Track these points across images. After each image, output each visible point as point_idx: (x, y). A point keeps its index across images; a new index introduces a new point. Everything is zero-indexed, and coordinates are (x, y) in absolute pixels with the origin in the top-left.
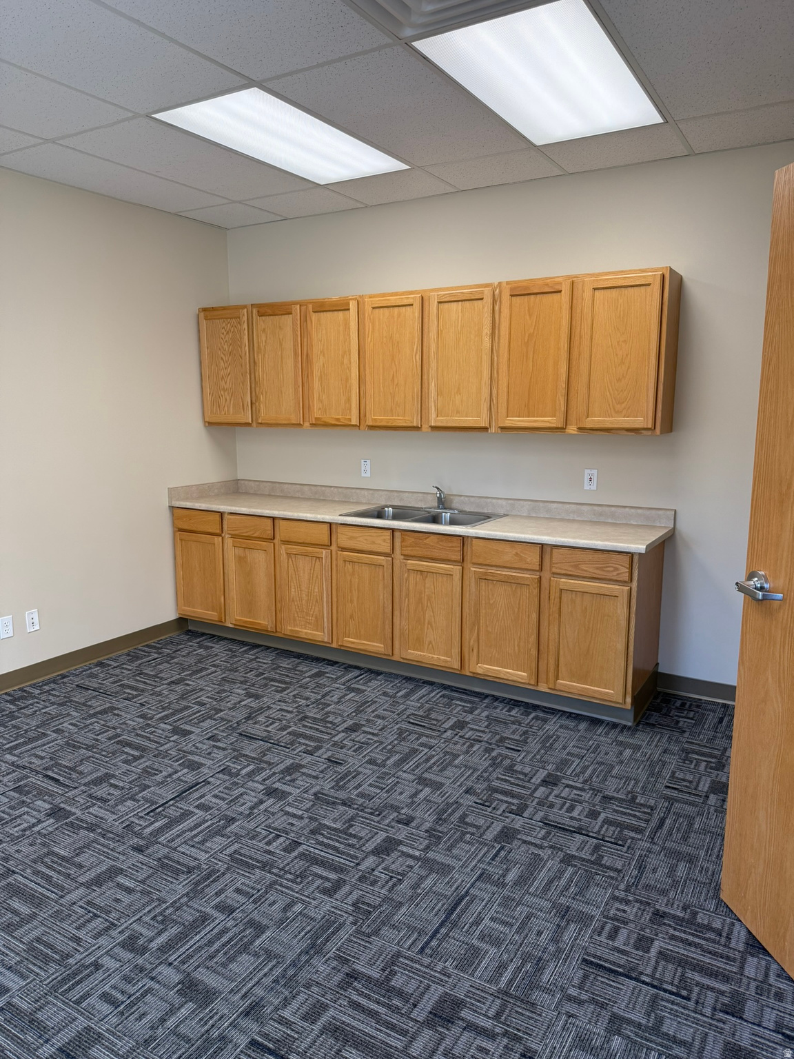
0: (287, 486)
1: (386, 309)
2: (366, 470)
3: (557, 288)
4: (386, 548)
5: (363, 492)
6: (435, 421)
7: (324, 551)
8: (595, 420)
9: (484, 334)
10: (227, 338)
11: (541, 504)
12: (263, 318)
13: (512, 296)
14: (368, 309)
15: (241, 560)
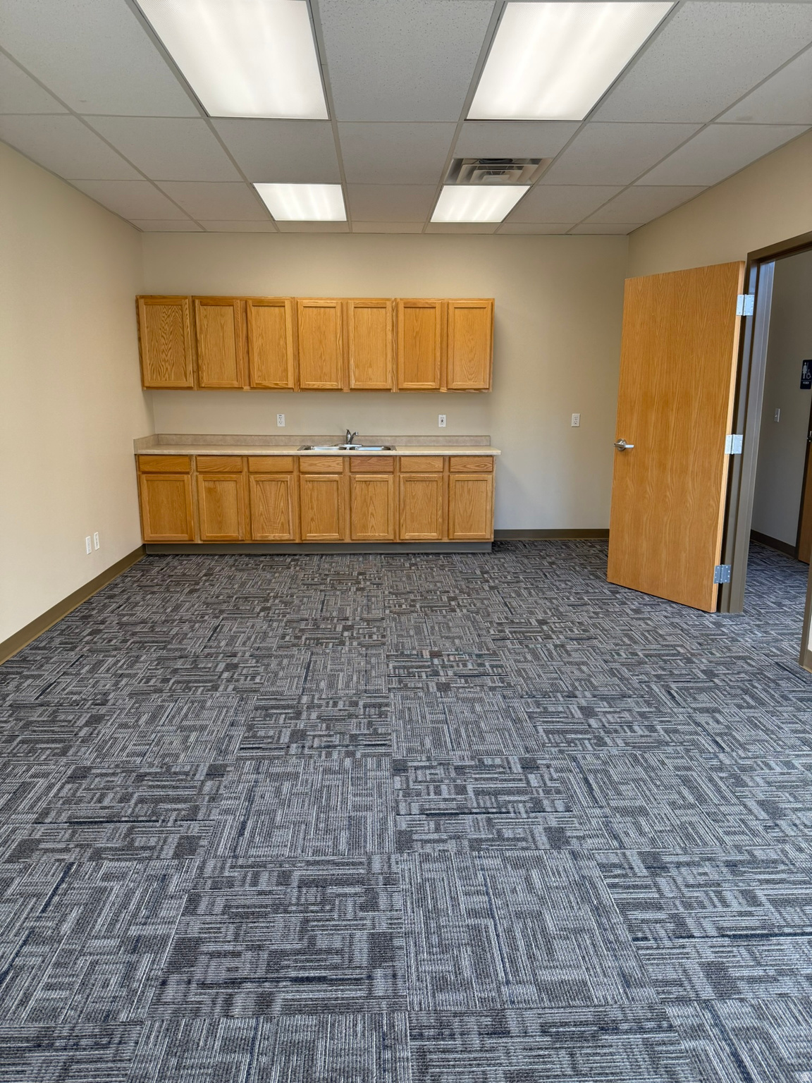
0: (209, 437)
1: (314, 309)
2: (281, 421)
3: (434, 305)
4: (339, 469)
5: (280, 437)
6: (355, 385)
7: (289, 476)
8: (457, 384)
9: (387, 330)
10: (168, 321)
11: (414, 438)
12: (205, 307)
13: (405, 307)
14: (301, 309)
15: (210, 491)
